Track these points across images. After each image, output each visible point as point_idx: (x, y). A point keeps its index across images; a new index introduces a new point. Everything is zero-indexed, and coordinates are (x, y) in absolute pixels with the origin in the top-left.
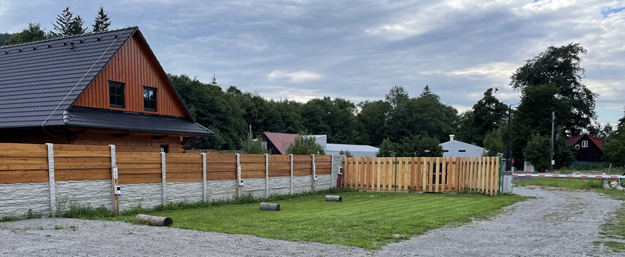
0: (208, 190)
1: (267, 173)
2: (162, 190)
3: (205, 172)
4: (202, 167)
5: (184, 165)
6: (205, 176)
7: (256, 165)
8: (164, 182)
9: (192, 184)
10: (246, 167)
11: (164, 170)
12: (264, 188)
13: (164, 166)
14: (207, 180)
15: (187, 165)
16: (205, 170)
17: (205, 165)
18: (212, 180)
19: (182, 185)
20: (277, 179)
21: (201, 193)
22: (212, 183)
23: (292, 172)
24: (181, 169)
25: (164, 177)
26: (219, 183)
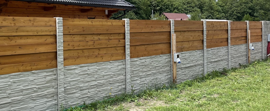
0: (133, 71)
1: (205, 44)
2: (56, 79)
3: (128, 47)
4: (125, 39)
5: (96, 38)
6: (128, 51)
7: (193, 34)
8: (60, 66)
9: (108, 66)
10: (181, 38)
11: (60, 47)
12: (202, 62)
13: (60, 39)
14: (131, 57)
15: (101, 37)
16: (128, 43)
17: (128, 37)
18: (138, 57)
19: (93, 68)
20: (215, 50)
21: (122, 77)
22: (138, 61)
23: (229, 41)
24: (91, 43)
25: (60, 58)
26: (147, 60)
